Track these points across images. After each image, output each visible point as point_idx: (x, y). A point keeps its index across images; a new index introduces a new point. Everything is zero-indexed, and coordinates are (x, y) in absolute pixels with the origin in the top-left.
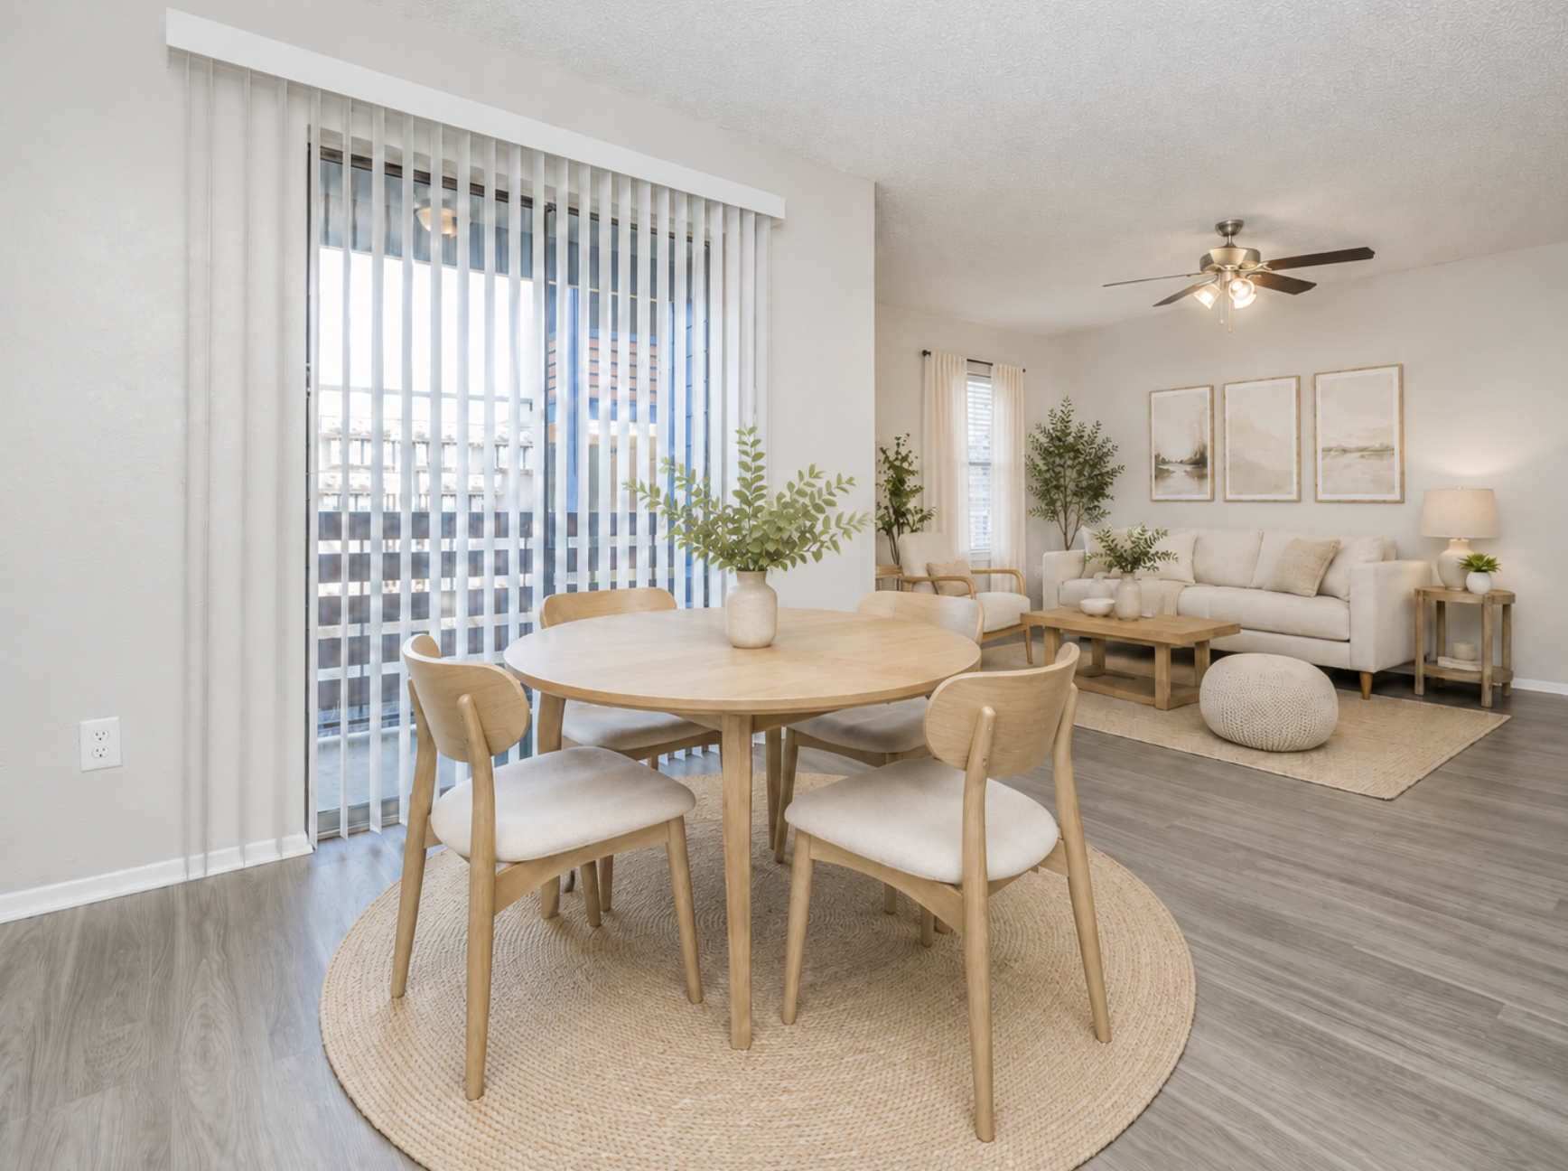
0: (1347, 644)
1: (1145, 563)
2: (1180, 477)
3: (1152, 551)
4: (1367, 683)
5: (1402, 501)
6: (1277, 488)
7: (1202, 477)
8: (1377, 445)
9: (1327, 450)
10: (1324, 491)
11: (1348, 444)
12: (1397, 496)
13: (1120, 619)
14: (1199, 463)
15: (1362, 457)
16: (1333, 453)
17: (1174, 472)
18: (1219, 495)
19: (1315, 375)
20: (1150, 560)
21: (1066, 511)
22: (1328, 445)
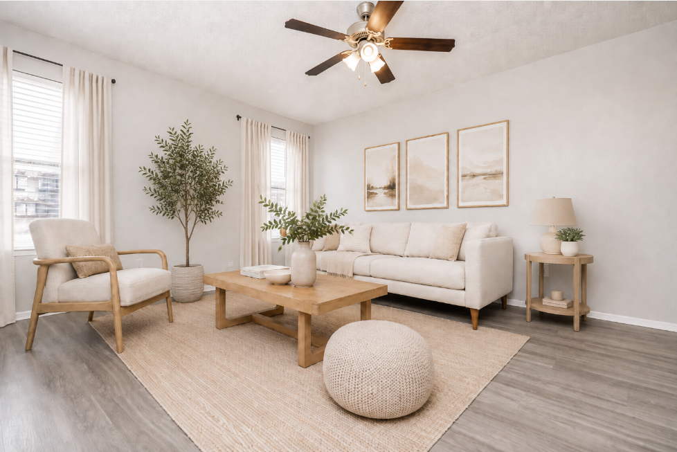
0: (463, 292)
2: (381, 196)
4: (474, 315)
5: (507, 205)
6: (436, 200)
7: (393, 196)
8: (492, 170)
9: (464, 176)
10: (462, 201)
11: (478, 171)
12: (504, 202)
14: (392, 187)
15: (485, 178)
17: (377, 194)
18: (403, 207)
19: (458, 131)
21: (186, 210)
22: (465, 173)
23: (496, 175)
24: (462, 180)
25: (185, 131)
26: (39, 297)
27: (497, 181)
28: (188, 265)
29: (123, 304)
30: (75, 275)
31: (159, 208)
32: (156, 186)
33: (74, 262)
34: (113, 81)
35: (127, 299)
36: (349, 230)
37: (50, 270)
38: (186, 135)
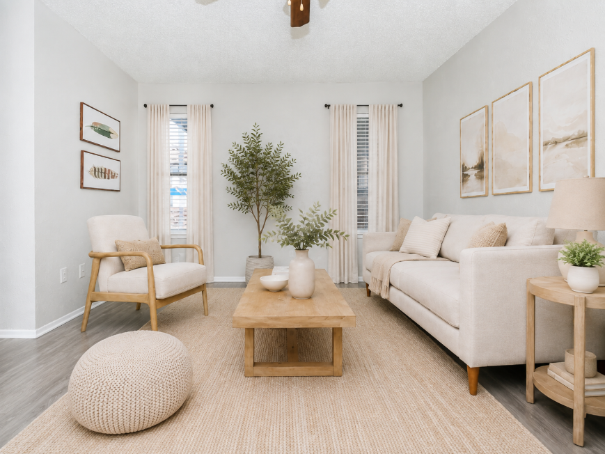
1: (317, 241)
3: (325, 229)
8: (574, 133)
9: (546, 144)
11: (560, 135)
13: (293, 298)
14: (480, 166)
16: (549, 146)
19: (540, 78)
20: (321, 237)
21: (258, 206)
22: (547, 140)
23: (580, 138)
24: (544, 150)
25: (255, 133)
26: (93, 285)
27: (581, 148)
28: (260, 256)
29: (158, 297)
30: (123, 267)
31: (235, 205)
32: (235, 186)
33: (123, 256)
34: (212, 106)
35: (162, 293)
36: (344, 235)
37: (102, 263)
38: (256, 138)
